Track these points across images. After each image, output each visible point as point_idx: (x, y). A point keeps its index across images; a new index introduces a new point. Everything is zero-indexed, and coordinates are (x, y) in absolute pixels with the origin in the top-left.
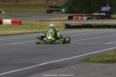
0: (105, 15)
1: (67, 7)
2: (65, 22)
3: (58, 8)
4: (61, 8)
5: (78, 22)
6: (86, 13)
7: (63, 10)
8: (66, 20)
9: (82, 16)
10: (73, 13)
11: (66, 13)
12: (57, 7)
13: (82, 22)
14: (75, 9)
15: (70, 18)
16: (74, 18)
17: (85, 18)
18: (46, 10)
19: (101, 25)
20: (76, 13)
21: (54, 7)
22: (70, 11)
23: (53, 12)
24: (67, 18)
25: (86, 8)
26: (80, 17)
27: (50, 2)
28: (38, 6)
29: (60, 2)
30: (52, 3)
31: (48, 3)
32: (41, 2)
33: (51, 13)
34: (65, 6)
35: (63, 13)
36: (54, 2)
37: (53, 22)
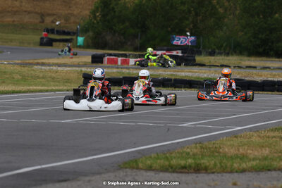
0: (180, 55)
1: (91, 34)
2: (84, 69)
3: (68, 33)
4: (76, 34)
5: (115, 70)
6: (136, 49)
7: (80, 40)
8: (85, 65)
9: (125, 55)
10: (103, 48)
11: (86, 46)
12: (64, 33)
13: (124, 70)
14: (108, 38)
15: (97, 60)
16: (106, 59)
17: (132, 61)
18: (37, 38)
19: (169, 80)
20: (111, 49)
21: (59, 33)
22: (96, 42)
23: (54, 43)
24: (89, 59)
25: (135, 36)
26: (120, 59)
27: (48, 20)
28: (20, 28)
29: (72, 19)
30: (54, 22)
31: (43, 22)
32: (26, 19)
33: (51, 45)
34: (84, 31)
35: (80, 47)
36: (59, 18)
37: (54, 68)
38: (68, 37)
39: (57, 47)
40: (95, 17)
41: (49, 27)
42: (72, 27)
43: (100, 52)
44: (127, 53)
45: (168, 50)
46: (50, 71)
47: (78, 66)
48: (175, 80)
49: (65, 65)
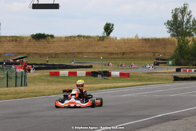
1: (174, 60)
2: (174, 74)
3: (165, 60)
4: (168, 60)
5: (186, 74)
6: (194, 65)
7: (170, 62)
8: (174, 72)
10: (180, 66)
11: (173, 65)
12: (163, 60)
13: (190, 74)
14: (182, 61)
15: (178, 70)
16: (182, 70)
17: (193, 70)
20: (183, 65)
21: (161, 60)
22: (177, 63)
24: (175, 70)
25: (193, 60)
26: (188, 70)
27: (157, 55)
28: (145, 58)
29: (167, 54)
30: (159, 55)
31: (154, 55)
32: (148, 55)
33: (158, 65)
34: (172, 59)
35: (170, 65)
36: (161, 53)
37: (161, 74)
38: (165, 62)
39: (161, 66)
40: (176, 53)
41: (157, 58)
42: (167, 57)
44: (190, 67)
46: (159, 76)
47: (171, 73)
49: (165, 73)
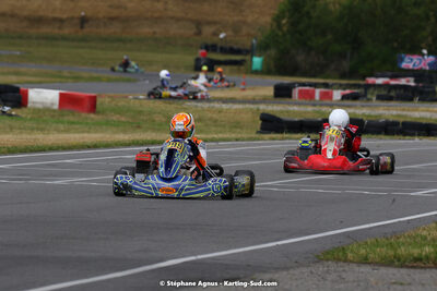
0: (412, 84)
1: (273, 52)
2: (263, 108)
3: (238, 52)
4: (250, 52)
5: (310, 109)
6: (343, 76)
7: (257, 61)
8: (264, 100)
9: (326, 85)
10: (292, 73)
11: (266, 71)
12: (232, 51)
13: (324, 109)
14: (300, 58)
15: (282, 92)
16: (296, 92)
17: (337, 94)
18: (190, 60)
19: (395, 124)
20: (304, 75)
21: (224, 50)
22: (281, 65)
24: (270, 91)
25: (342, 56)
26: (318, 92)
27: (208, 30)
28: (164, 43)
29: (245, 30)
30: (216, 34)
31: (199, 33)
32: (174, 29)
33: (212, 70)
34: (262, 48)
35: (256, 72)
36: (224, 28)
37: (217, 105)
38: (238, 58)
40: (279, 26)
41: (209, 42)
42: (245, 42)
43: (287, 80)
44: (330, 81)
45: (392, 77)
46: (209, 110)
47: (253, 101)
48: (404, 123)
49: (233, 100)
